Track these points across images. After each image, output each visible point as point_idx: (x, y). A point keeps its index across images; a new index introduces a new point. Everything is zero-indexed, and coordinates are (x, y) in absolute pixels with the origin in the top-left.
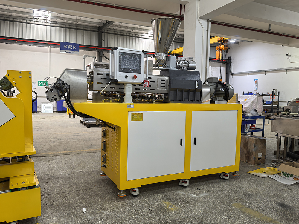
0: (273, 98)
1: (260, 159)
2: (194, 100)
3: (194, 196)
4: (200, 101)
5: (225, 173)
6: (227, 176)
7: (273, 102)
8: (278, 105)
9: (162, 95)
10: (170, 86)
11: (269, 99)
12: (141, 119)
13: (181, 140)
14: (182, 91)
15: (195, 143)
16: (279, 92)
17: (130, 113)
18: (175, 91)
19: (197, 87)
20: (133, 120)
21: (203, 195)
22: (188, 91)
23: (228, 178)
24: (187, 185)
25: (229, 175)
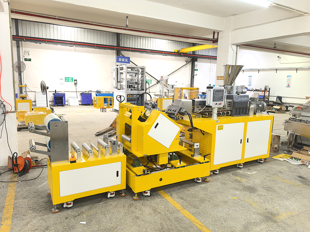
0: (265, 93)
1: (276, 148)
2: (246, 114)
3: (249, 173)
4: (248, 114)
5: (261, 159)
6: (262, 161)
7: (264, 96)
8: (268, 99)
9: (229, 111)
10: (233, 106)
11: (261, 94)
12: (222, 129)
13: (241, 140)
14: (240, 108)
15: (248, 142)
16: (270, 88)
17: (217, 126)
18: (237, 109)
19: (248, 106)
20: (218, 130)
21: (254, 172)
22: (243, 108)
23: (263, 162)
24: (242, 167)
25: (263, 160)
